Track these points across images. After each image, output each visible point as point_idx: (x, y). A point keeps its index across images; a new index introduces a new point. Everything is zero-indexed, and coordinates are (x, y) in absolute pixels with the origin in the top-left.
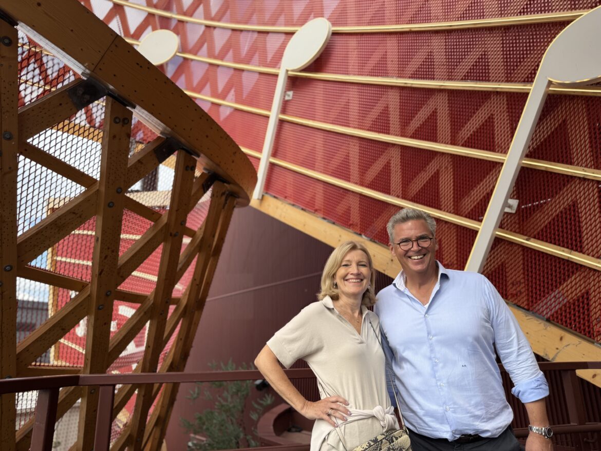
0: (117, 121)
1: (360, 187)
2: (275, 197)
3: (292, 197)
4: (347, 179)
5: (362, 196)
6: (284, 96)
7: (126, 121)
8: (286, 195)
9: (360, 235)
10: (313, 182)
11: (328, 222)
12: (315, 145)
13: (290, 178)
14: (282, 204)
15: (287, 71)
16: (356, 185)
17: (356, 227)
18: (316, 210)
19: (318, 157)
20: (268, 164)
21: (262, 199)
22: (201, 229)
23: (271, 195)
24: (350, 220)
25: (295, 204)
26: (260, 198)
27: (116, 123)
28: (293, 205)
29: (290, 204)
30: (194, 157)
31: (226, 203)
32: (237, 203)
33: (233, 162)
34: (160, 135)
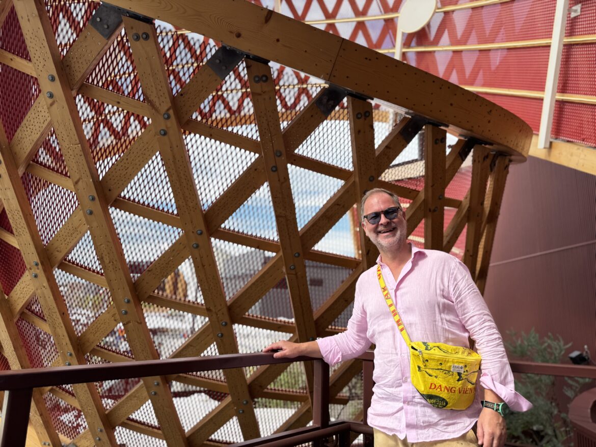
0: (359, 116)
2: (568, 141)
3: (593, 138)
7: (367, 114)
8: (584, 136)
20: (554, 102)
21: (550, 146)
22: (466, 198)
23: (563, 140)
26: (548, 145)
29: (591, 147)
30: (442, 128)
31: (495, 165)
32: (510, 161)
33: (489, 122)
34: (405, 116)
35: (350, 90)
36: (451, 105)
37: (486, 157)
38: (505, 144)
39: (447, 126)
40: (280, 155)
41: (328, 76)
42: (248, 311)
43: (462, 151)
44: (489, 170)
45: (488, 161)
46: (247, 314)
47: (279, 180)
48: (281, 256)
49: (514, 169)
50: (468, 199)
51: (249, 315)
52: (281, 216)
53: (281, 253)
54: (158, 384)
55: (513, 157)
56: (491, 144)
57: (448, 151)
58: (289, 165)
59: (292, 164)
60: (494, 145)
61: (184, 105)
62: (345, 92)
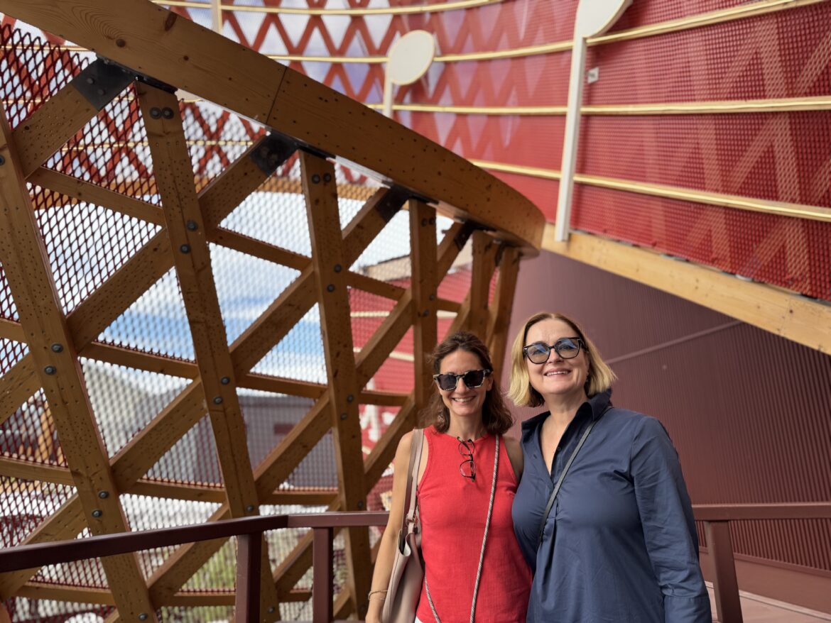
0: (316, 179)
1: (723, 195)
2: (590, 234)
3: (615, 229)
4: (700, 185)
5: (727, 209)
6: (586, 78)
7: (328, 178)
8: (606, 227)
9: (732, 274)
10: (645, 201)
11: (676, 260)
12: (642, 141)
13: (609, 200)
14: (600, 242)
15: (585, 39)
16: (716, 194)
17: (723, 263)
18: (654, 245)
20: (572, 185)
21: (570, 239)
22: (466, 300)
23: (584, 232)
24: (712, 252)
25: (620, 238)
26: (566, 237)
27: (316, 182)
28: (618, 241)
29: (614, 240)
30: (431, 205)
31: (500, 258)
32: (521, 255)
33: (489, 200)
34: (382, 185)
35: (301, 140)
36: (439, 174)
37: (489, 246)
38: (510, 230)
39: (436, 203)
40: (195, 229)
41: (266, 117)
42: (147, 473)
43: (457, 238)
44: (493, 264)
45: (491, 254)
46: (145, 477)
47: (194, 266)
48: (200, 384)
49: (526, 268)
50: (469, 302)
51: (148, 479)
52: (198, 322)
53: (199, 380)
55: (525, 250)
56: (494, 230)
57: (440, 238)
58: (212, 245)
59: (217, 243)
60: (498, 232)
61: (32, 145)
62: (296, 144)
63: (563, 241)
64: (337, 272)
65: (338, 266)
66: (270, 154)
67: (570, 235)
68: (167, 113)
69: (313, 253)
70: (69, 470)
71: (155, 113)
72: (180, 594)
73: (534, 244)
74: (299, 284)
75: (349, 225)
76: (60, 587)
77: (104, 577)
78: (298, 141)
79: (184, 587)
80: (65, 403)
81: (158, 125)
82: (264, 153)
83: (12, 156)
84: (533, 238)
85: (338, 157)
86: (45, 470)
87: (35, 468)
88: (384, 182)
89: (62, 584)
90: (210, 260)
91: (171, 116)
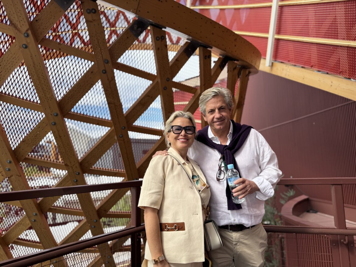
0: (158, 39)
1: (347, 41)
2: (282, 62)
3: (294, 60)
4: (336, 37)
5: (348, 47)
7: (163, 38)
8: (290, 59)
9: (349, 79)
10: (309, 46)
11: (322, 73)
13: (291, 46)
14: (286, 66)
16: (343, 41)
17: (345, 73)
18: (312, 66)
19: (311, 26)
20: (274, 40)
21: (272, 65)
23: (279, 62)
24: (340, 69)
26: (271, 64)
27: (157, 40)
28: (295, 65)
29: (293, 65)
30: (209, 49)
31: (240, 74)
32: (249, 72)
33: (235, 46)
34: (187, 41)
35: (151, 21)
36: (213, 34)
37: (235, 68)
38: (245, 60)
39: (211, 48)
40: (108, 63)
41: (136, 11)
42: (94, 165)
43: (221, 65)
44: (237, 77)
45: (236, 72)
46: (93, 167)
47: (108, 79)
48: (113, 130)
49: (252, 79)
51: (95, 168)
52: (111, 104)
53: (113, 128)
54: (36, 215)
55: (251, 70)
56: (238, 60)
57: (213, 65)
58: (115, 70)
59: (117, 69)
60: (240, 61)
61: (39, 28)
62: (149, 23)
63: (269, 66)
64: (168, 81)
65: (168, 78)
66: (138, 28)
67: (272, 63)
68: (93, 11)
69: (157, 73)
70: (64, 164)
71: (88, 11)
72: (109, 213)
73: (256, 67)
74: (151, 87)
75: (172, 60)
76: (63, 209)
77: (80, 206)
78: (149, 21)
79: (110, 210)
80: (60, 137)
81: (90, 16)
82: (135, 28)
83: (32, 33)
84: (255, 64)
85: (167, 28)
86: (54, 164)
87: (51, 163)
88: (188, 39)
89: (64, 208)
90: (114, 77)
91: (95, 12)
